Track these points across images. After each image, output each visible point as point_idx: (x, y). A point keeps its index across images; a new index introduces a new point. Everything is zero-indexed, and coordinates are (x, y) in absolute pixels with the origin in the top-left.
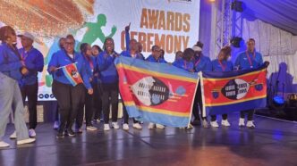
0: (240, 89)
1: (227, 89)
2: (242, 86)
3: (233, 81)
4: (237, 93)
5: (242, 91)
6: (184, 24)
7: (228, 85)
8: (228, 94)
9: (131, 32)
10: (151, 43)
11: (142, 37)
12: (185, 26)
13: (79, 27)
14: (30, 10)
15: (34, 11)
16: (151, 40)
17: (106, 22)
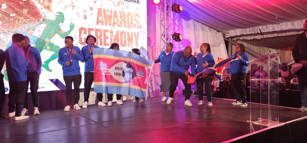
6: (134, 22)
9: (88, 29)
10: (107, 38)
11: (99, 33)
12: (136, 24)
13: (38, 24)
16: (107, 36)
17: (64, 19)
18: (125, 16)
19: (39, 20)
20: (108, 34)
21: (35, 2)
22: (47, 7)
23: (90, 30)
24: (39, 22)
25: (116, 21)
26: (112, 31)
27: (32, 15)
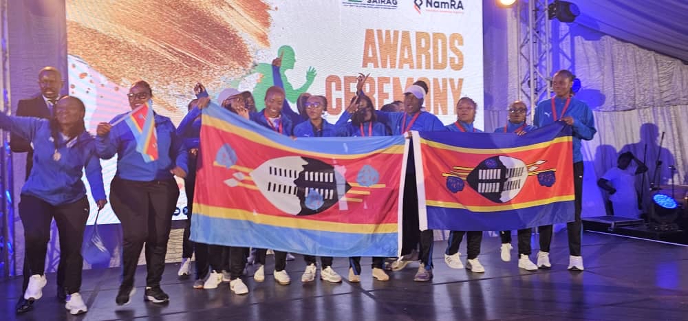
1: (483, 174)
4: (502, 189)
6: (450, 54)
8: (483, 188)
9: (345, 78)
10: (386, 96)
12: (454, 58)
13: (244, 74)
14: (151, 47)
15: (158, 49)
16: (385, 91)
17: (295, 60)
18: (428, 43)
19: (244, 65)
21: (237, 29)
22: (262, 37)
23: (349, 80)
24: (244, 70)
25: (406, 56)
26: (396, 80)
27: (232, 55)
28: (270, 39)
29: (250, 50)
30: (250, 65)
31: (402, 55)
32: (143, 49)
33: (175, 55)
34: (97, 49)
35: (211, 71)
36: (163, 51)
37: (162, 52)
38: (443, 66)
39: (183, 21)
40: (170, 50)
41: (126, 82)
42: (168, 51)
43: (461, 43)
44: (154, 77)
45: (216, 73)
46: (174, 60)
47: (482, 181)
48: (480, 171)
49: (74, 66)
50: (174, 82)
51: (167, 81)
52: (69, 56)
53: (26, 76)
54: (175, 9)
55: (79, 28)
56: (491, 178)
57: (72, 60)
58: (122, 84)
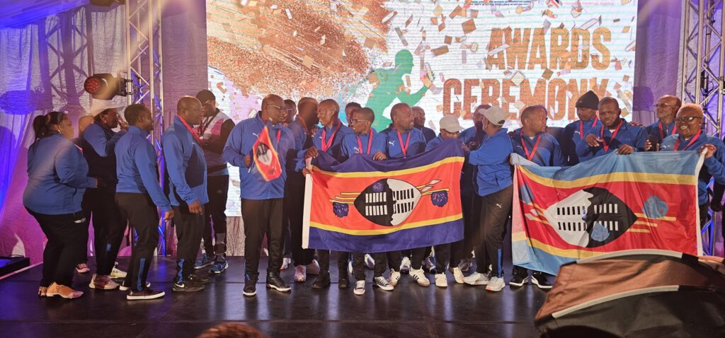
0: (400, 202)
1: (369, 198)
2: (403, 195)
3: (384, 181)
4: (391, 212)
5: (404, 208)
7: (370, 190)
9: (466, 81)
10: (512, 100)
11: (491, 89)
12: (597, 56)
13: (361, 80)
14: (277, 57)
15: (282, 59)
16: (511, 94)
17: (413, 65)
18: (565, 40)
19: (362, 71)
20: (515, 92)
21: (356, 36)
22: (380, 43)
23: (471, 83)
24: (362, 76)
25: (538, 55)
26: (525, 83)
27: (350, 62)
28: (389, 44)
29: (368, 56)
30: (368, 71)
31: (533, 53)
32: (270, 60)
33: (298, 64)
34: (231, 61)
35: (330, 78)
36: (287, 60)
37: (287, 62)
38: (582, 65)
39: (306, 31)
40: (294, 59)
41: (255, 90)
42: (292, 60)
43: (608, 39)
44: (279, 86)
45: (334, 80)
46: (297, 68)
47: (369, 204)
48: (367, 195)
49: (212, 77)
50: (296, 89)
51: (290, 89)
52: (209, 68)
53: (190, 81)
54: (299, 20)
55: (216, 42)
56: (377, 201)
57: (211, 71)
58: (251, 92)
